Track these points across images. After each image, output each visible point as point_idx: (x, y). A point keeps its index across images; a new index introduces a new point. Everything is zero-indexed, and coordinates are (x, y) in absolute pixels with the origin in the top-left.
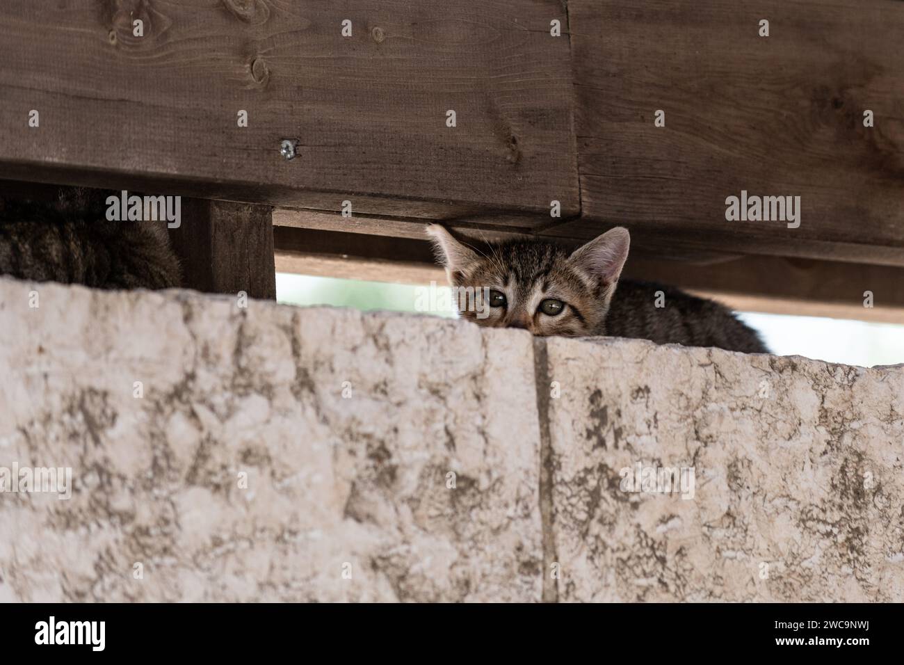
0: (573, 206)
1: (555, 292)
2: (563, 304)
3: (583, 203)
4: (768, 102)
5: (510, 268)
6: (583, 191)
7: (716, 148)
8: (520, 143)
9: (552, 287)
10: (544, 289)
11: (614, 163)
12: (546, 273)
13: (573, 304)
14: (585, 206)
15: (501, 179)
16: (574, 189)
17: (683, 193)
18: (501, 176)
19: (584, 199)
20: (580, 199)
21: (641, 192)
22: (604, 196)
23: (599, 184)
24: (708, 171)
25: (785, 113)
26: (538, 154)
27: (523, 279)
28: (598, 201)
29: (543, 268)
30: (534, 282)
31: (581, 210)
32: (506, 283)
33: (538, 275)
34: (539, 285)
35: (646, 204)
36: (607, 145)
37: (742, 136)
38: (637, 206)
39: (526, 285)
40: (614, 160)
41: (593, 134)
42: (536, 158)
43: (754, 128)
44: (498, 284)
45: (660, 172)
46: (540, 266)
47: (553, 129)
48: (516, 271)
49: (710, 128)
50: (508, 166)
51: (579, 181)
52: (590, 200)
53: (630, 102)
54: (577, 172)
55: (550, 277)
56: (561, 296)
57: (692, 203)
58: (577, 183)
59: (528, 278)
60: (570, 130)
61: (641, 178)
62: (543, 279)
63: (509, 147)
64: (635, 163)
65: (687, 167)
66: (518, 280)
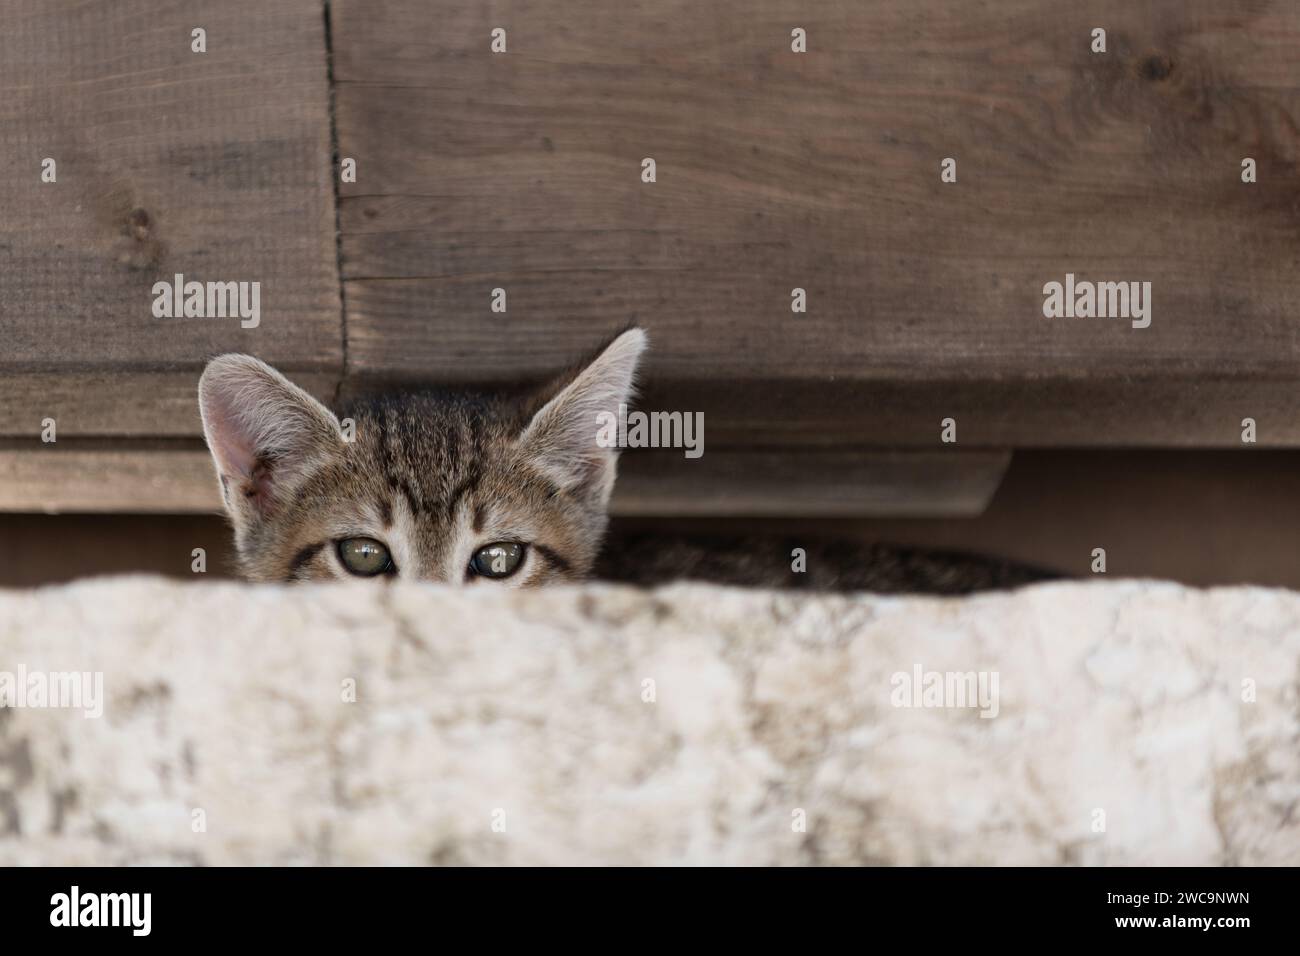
0: (321, 354)
1: (504, 524)
2: (523, 547)
3: (350, 343)
4: (939, 82)
5: (392, 482)
6: (355, 316)
7: (776, 193)
8: (163, 222)
9: (494, 515)
10: (478, 524)
11: (453, 248)
12: (473, 484)
13: (541, 542)
14: (356, 350)
15: (100, 306)
16: (327, 315)
17: (663, 301)
18: (100, 299)
19: (355, 333)
20: (345, 334)
21: (535, 308)
22: (419, 323)
23: (403, 297)
24: (746, 246)
25: (991, 101)
26: (216, 244)
27: (426, 507)
28: (397, 337)
29: (463, 474)
30: (452, 511)
31: (345, 359)
32: (387, 518)
33: (458, 493)
34: (464, 515)
35: (546, 333)
36: (433, 210)
37: (856, 161)
38: (519, 339)
39: (435, 519)
40: (453, 241)
41: (390, 189)
42: (207, 253)
43: (894, 141)
44: (369, 521)
45: (596, 258)
46: (456, 471)
47: (262, 184)
48: (406, 489)
49: (755, 150)
50: (122, 278)
51: (342, 295)
52: (374, 335)
53: (511, 110)
54: (336, 275)
55: (485, 492)
56: (515, 532)
57: (691, 321)
58: (336, 300)
59: (438, 505)
60: (316, 184)
61: (533, 277)
62: (471, 500)
63: (127, 233)
64: (519, 245)
65: (680, 242)
66: (414, 508)
